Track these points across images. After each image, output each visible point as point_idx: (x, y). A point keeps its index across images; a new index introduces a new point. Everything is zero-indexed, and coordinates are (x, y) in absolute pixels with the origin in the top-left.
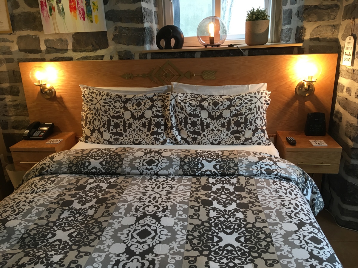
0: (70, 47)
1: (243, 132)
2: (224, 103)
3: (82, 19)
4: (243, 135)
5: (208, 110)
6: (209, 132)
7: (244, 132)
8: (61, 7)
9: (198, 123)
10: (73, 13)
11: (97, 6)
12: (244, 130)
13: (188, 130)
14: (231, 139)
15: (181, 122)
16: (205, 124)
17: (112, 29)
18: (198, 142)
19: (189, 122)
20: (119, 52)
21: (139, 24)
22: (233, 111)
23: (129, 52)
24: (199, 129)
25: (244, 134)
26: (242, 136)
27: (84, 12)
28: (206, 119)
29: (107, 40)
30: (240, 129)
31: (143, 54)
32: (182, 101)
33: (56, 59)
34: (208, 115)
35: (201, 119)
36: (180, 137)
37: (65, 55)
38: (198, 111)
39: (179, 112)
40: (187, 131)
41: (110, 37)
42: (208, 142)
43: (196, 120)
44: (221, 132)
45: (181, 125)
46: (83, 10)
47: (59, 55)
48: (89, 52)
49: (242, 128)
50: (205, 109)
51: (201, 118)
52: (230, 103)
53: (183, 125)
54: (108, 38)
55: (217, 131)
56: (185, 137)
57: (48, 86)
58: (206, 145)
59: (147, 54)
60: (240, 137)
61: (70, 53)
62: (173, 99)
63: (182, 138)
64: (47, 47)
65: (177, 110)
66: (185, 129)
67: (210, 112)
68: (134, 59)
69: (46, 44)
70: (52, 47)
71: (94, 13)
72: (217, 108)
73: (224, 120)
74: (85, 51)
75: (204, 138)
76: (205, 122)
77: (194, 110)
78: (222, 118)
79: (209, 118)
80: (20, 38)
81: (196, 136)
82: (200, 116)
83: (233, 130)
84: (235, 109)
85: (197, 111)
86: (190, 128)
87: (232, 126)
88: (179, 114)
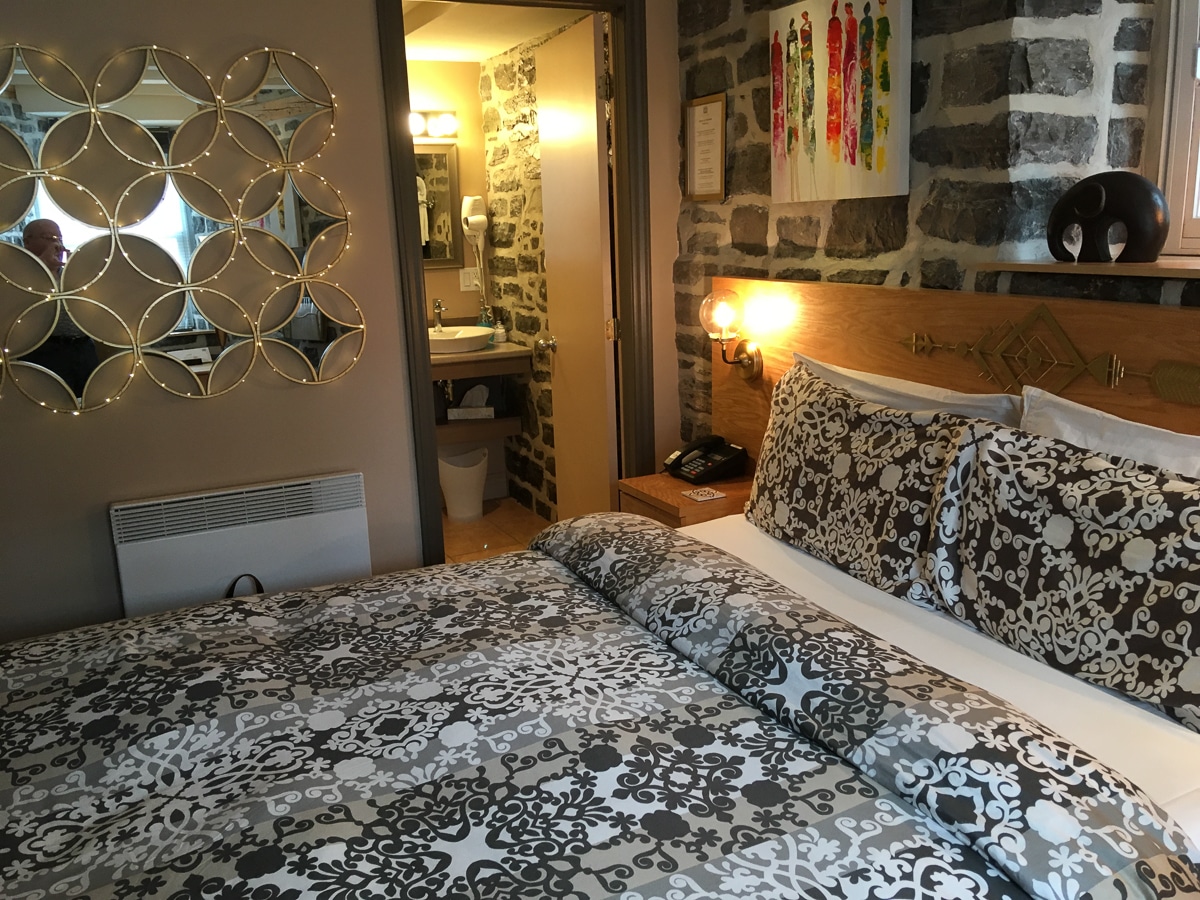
0: (821, 242)
1: (1178, 660)
2: (1146, 509)
3: (849, 159)
4: (1175, 673)
5: (1078, 520)
6: (1048, 608)
7: (1186, 659)
8: (810, 126)
9: (1025, 558)
10: (832, 143)
11: (887, 121)
12: (1185, 648)
13: (983, 572)
14: (1125, 670)
15: (970, 535)
16: (1044, 572)
17: (923, 188)
18: (1005, 630)
19: (996, 543)
20: (925, 264)
21: (995, 172)
22: (1170, 553)
23: (953, 263)
24: (1018, 581)
25: (1181, 668)
26: (1166, 674)
27: (855, 139)
28: (1056, 553)
29: (904, 222)
30: (1168, 640)
31: (987, 274)
32: (998, 458)
33: (789, 273)
34: (1068, 540)
35: (1038, 547)
36: (957, 589)
37: (809, 264)
38: (1038, 514)
39: (975, 498)
40: (980, 574)
41: (914, 212)
42: (1037, 645)
43: (1018, 545)
44: (1091, 625)
45: (967, 547)
46: (853, 132)
47: (796, 263)
48: (857, 258)
49: (1179, 639)
50: (1066, 512)
51: (1039, 540)
52: (1170, 514)
53: (970, 549)
54: (909, 218)
55: (1078, 614)
56: (972, 595)
57: (751, 349)
58: (1028, 654)
59: (998, 274)
60: (1159, 675)
61: (820, 262)
62: (968, 445)
63: (962, 597)
64: (782, 240)
65: (972, 489)
66: (974, 565)
67: (1082, 527)
68: (959, 289)
69: (779, 232)
70: (789, 239)
71: (878, 141)
72: (1111, 519)
73: (1124, 578)
74: (849, 255)
75: (1024, 622)
76: (1049, 561)
77: (1029, 506)
78: (1115, 568)
79: (1070, 553)
80: (737, 212)
81: (1001, 604)
82: (1040, 535)
83: (1141, 632)
84: (1179, 546)
85: (1036, 510)
86: (990, 568)
87: (1141, 614)
88: (974, 506)
